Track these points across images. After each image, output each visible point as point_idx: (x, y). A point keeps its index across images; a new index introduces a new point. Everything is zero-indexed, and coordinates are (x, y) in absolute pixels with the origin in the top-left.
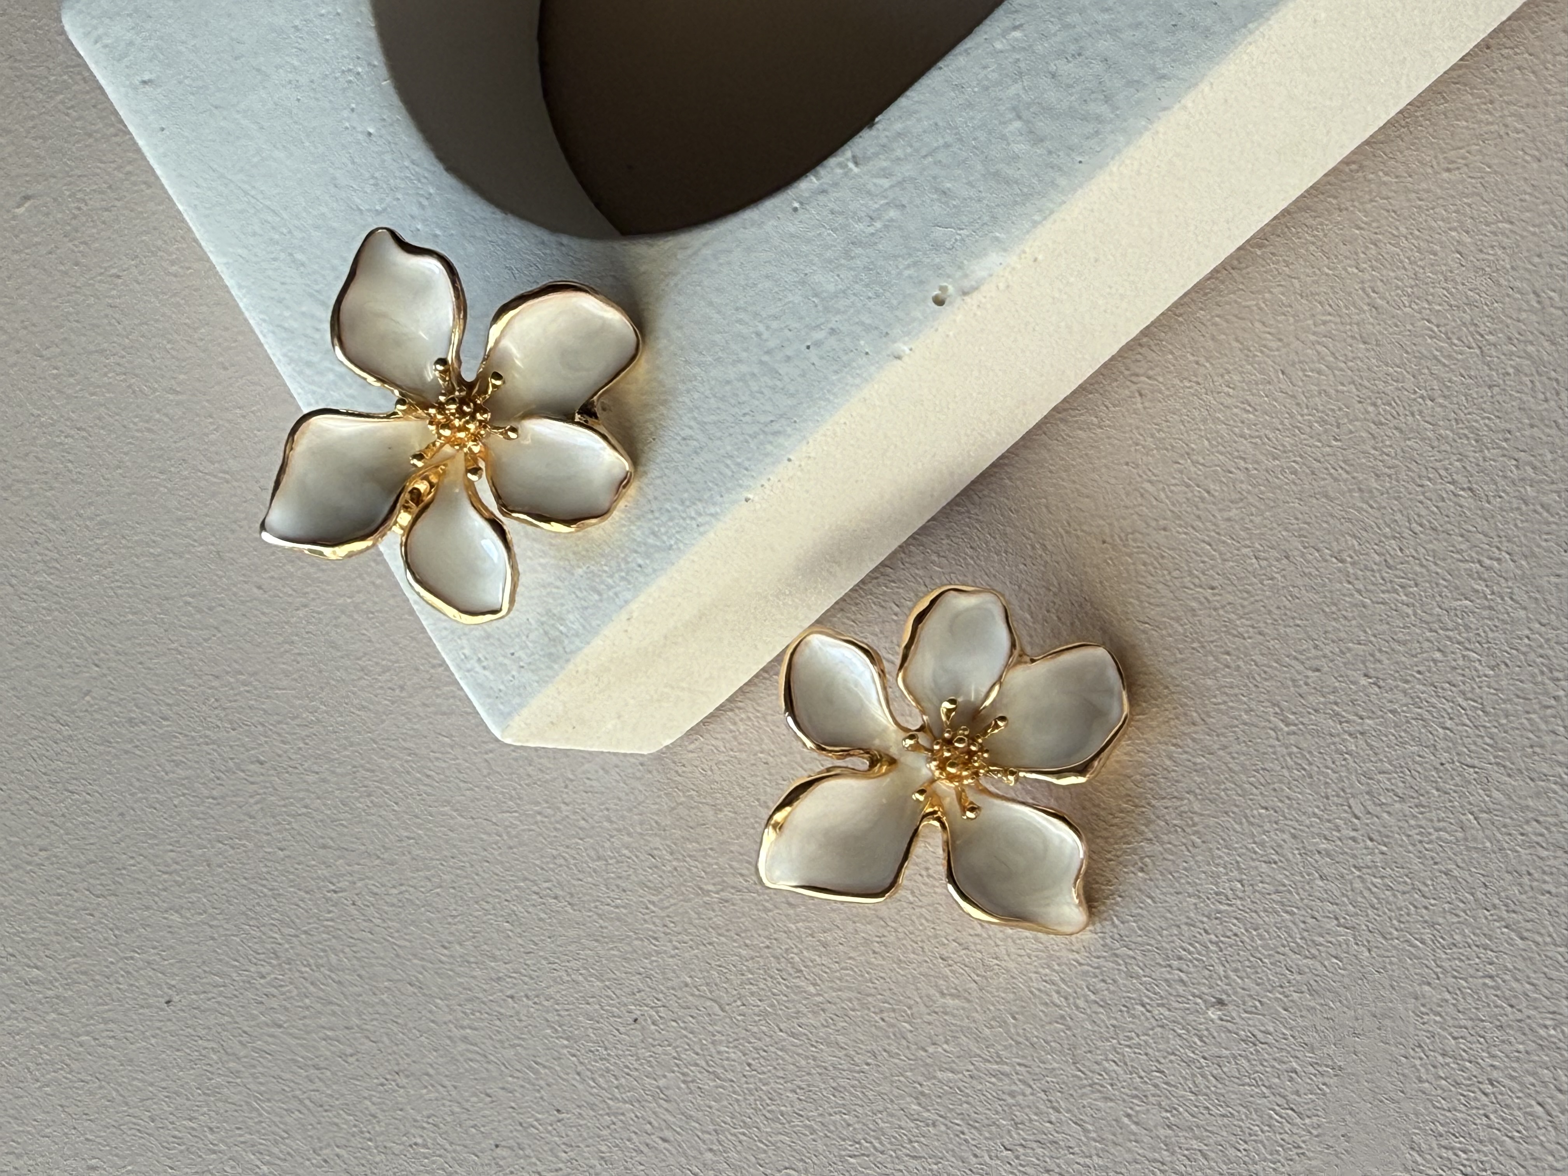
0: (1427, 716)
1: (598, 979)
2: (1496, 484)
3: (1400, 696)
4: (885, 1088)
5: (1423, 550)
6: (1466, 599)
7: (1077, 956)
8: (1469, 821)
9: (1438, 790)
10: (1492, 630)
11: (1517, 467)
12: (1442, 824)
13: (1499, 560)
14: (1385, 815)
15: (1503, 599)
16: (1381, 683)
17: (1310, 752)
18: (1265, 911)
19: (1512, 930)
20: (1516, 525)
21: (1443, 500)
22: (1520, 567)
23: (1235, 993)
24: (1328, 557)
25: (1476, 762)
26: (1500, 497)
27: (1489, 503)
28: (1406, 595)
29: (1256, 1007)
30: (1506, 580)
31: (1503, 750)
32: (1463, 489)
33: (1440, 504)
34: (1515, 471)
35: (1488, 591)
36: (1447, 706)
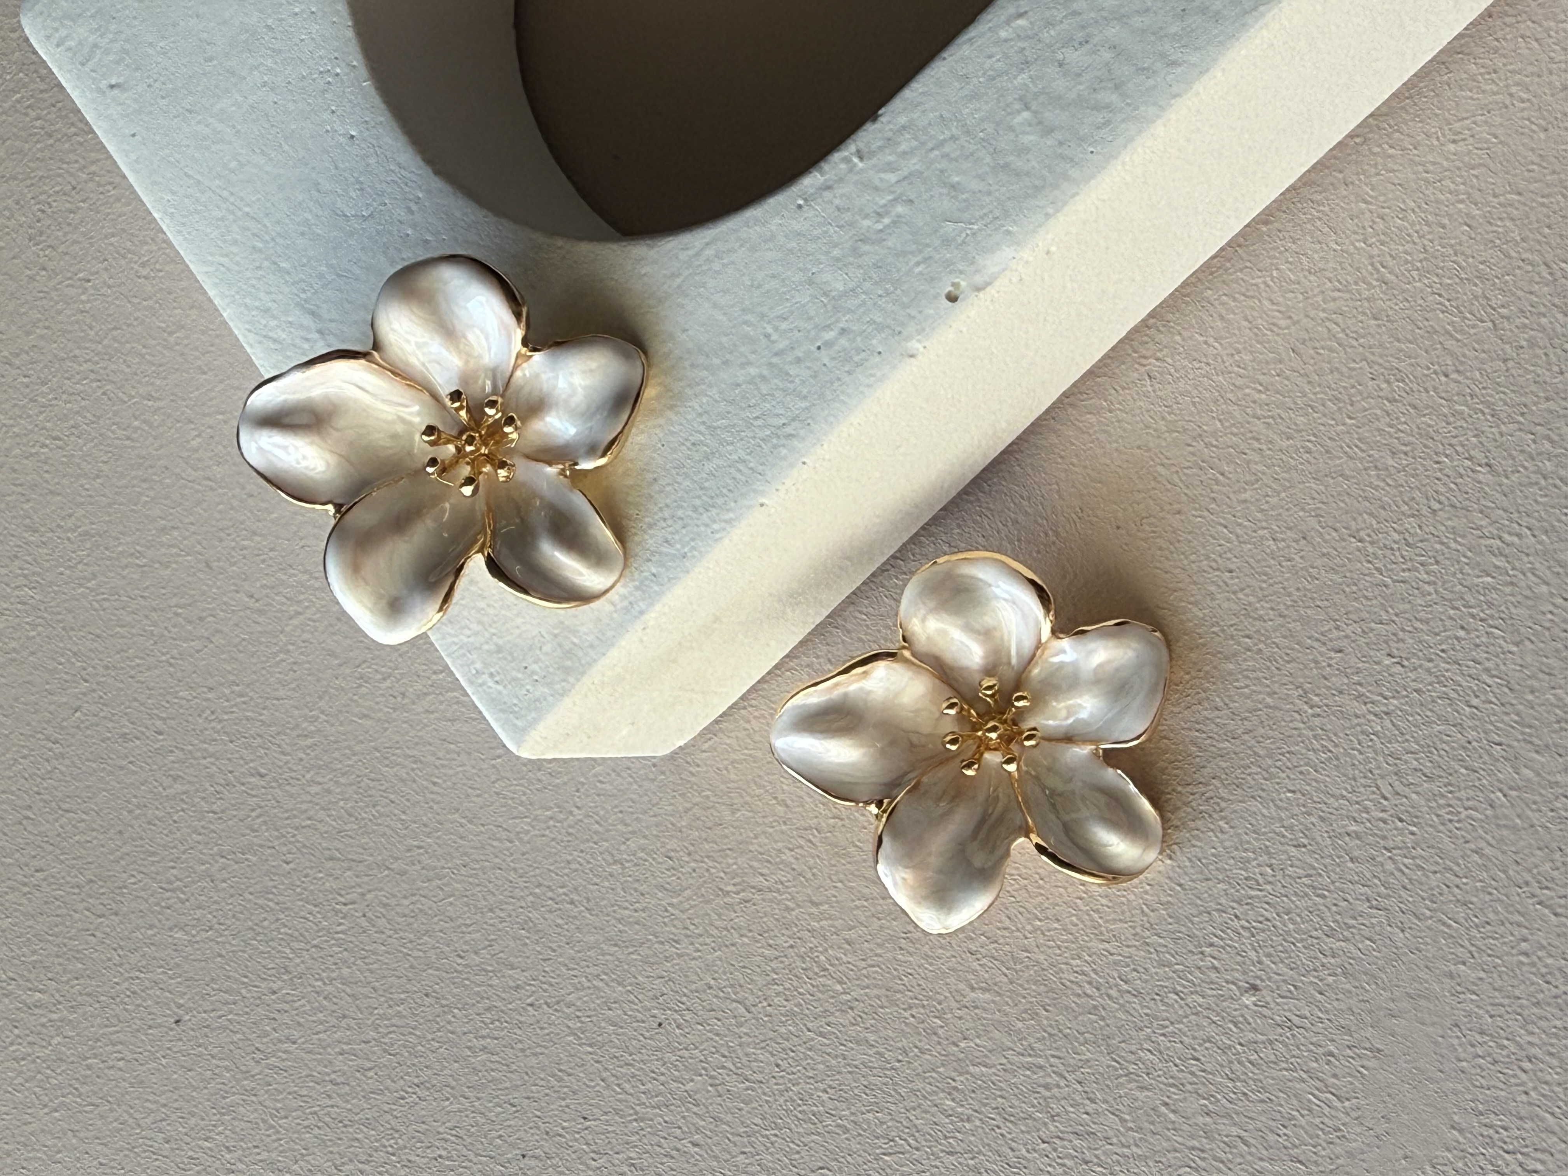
0: (1453, 695)
1: (619, 984)
2: (1514, 459)
3: (1425, 676)
4: (918, 1084)
5: (1443, 528)
6: (1488, 575)
7: (1107, 945)
8: (1499, 799)
9: (1466, 768)
10: (1516, 607)
11: (1534, 442)
12: (1470, 803)
13: (1519, 536)
14: (1414, 796)
15: (1524, 574)
16: (1406, 663)
17: (1335, 735)
18: (1296, 894)
19: (1546, 907)
20: (1536, 501)
21: (1461, 476)
22: (1541, 543)
23: (1270, 979)
24: (1346, 537)
25: (1503, 740)
26: (1518, 472)
27: (1507, 478)
28: (1427, 573)
29: (1290, 991)
30: (1527, 555)
31: (1530, 727)
32: (1480, 465)
33: (1459, 480)
34: (1533, 446)
35: (1509, 567)
36: (1473, 684)
